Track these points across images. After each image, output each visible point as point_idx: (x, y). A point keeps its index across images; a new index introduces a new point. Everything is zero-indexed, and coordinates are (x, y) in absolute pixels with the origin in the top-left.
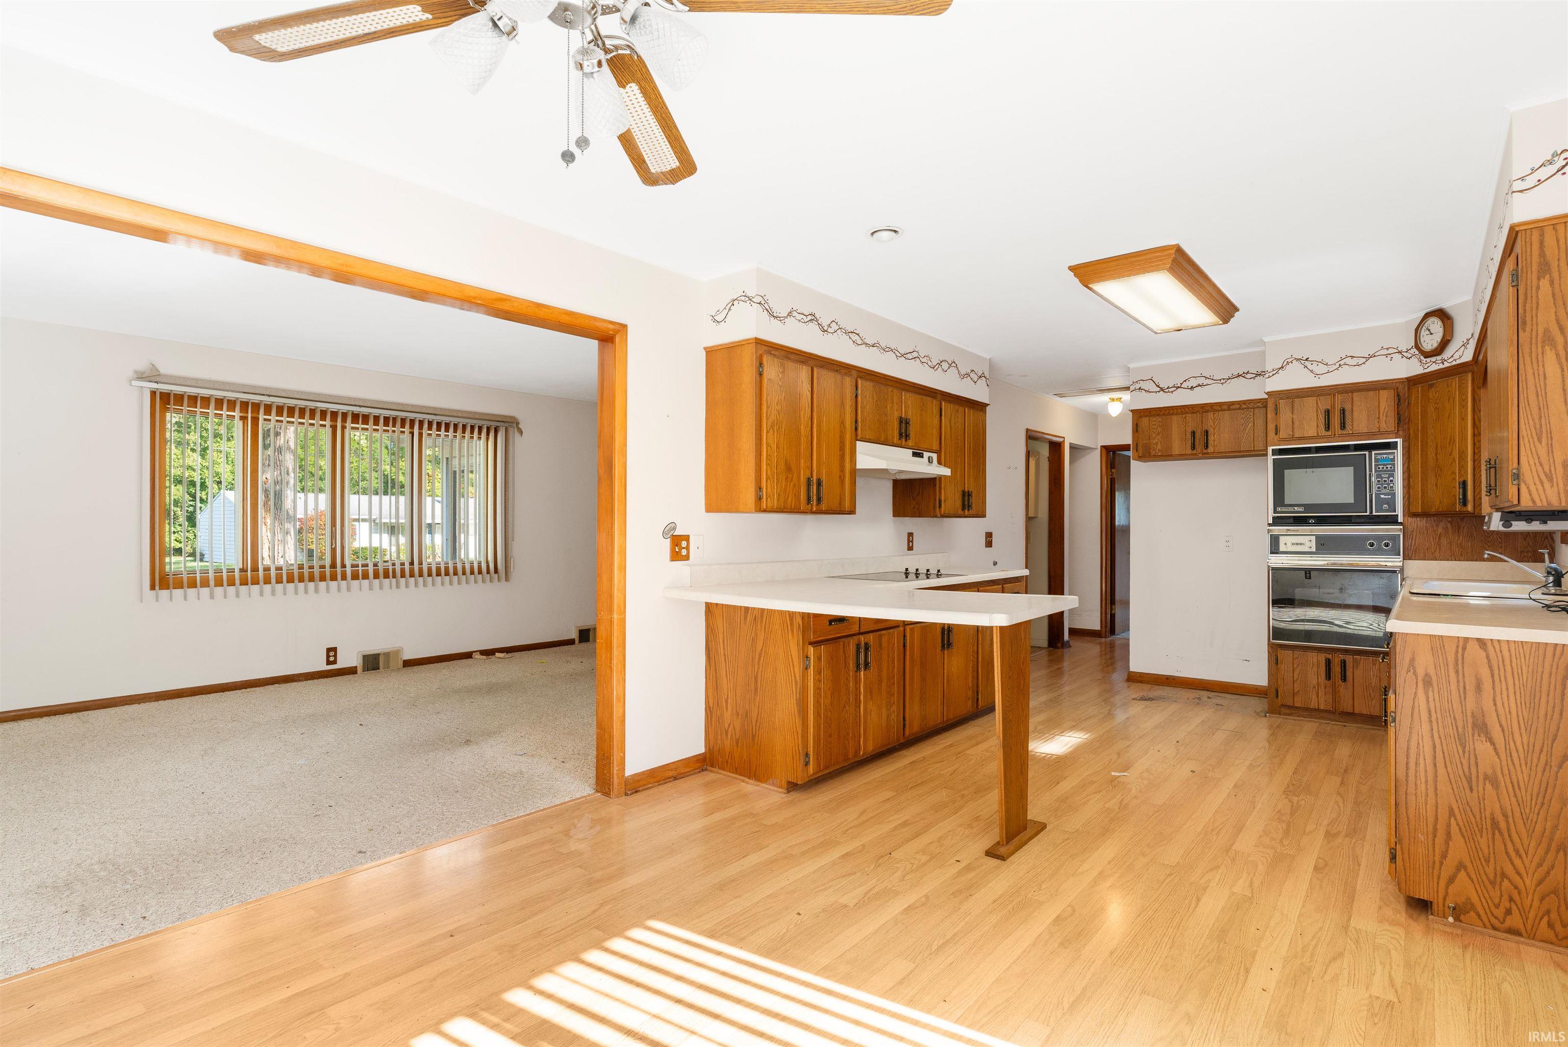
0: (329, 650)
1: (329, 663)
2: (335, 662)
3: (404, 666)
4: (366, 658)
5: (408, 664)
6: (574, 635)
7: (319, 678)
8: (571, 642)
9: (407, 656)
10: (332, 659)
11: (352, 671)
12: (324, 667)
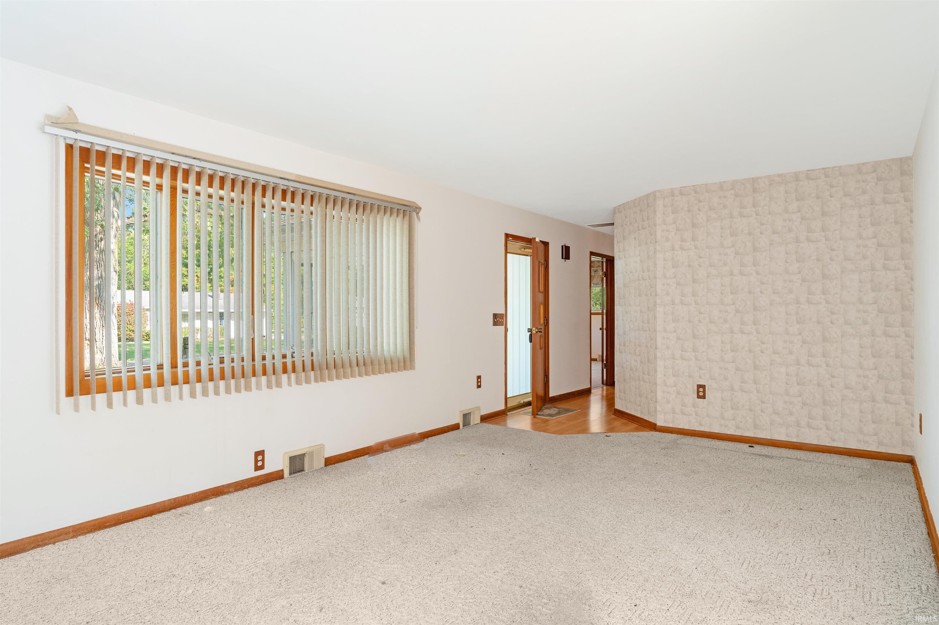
0: (257, 454)
1: (257, 468)
2: (262, 467)
3: (326, 465)
4: (292, 459)
5: (330, 462)
6: (458, 419)
7: (249, 487)
8: (456, 427)
9: (329, 453)
10: (260, 464)
11: (278, 476)
12: (251, 473)
